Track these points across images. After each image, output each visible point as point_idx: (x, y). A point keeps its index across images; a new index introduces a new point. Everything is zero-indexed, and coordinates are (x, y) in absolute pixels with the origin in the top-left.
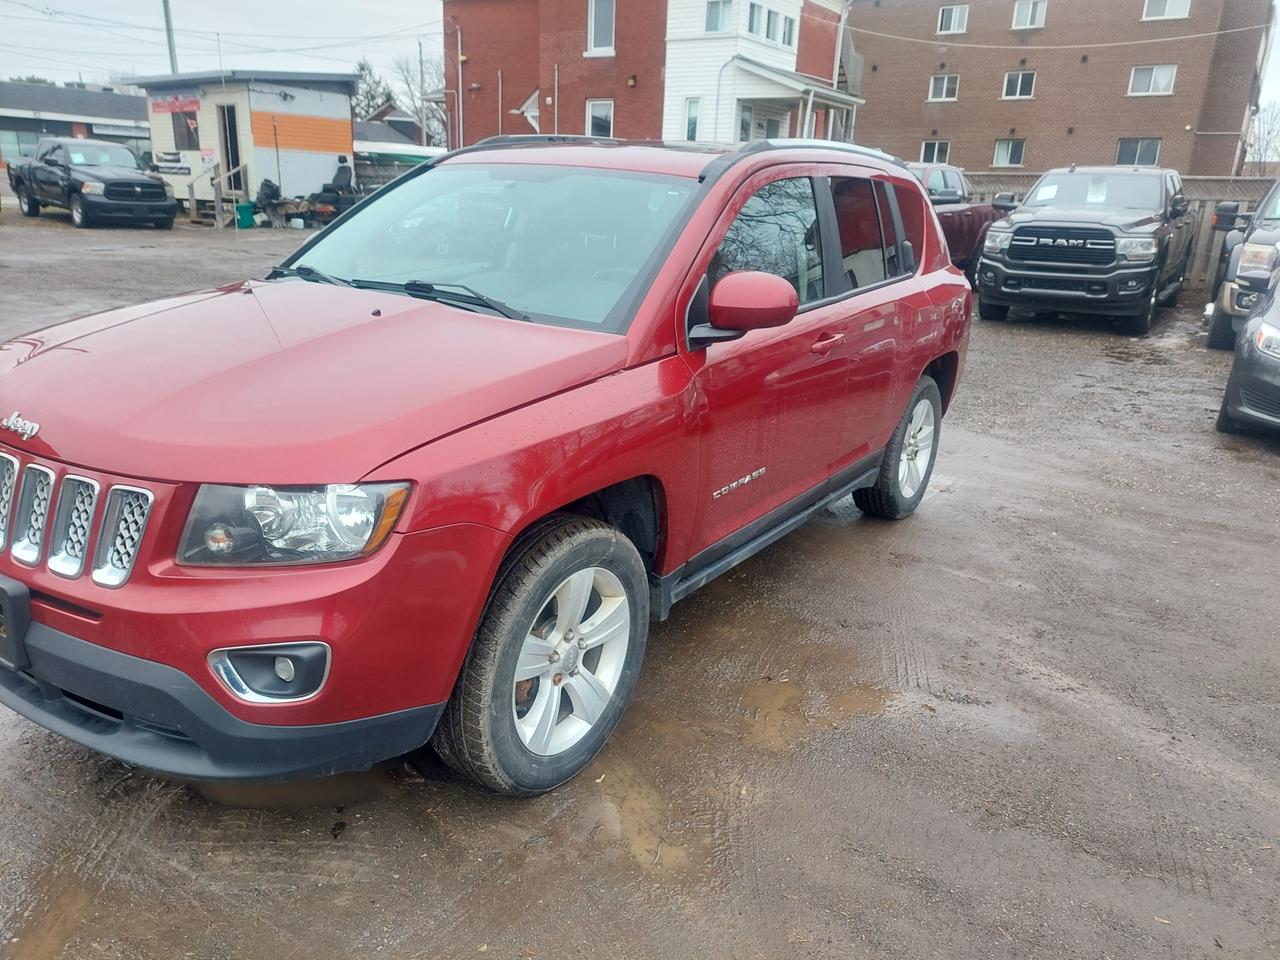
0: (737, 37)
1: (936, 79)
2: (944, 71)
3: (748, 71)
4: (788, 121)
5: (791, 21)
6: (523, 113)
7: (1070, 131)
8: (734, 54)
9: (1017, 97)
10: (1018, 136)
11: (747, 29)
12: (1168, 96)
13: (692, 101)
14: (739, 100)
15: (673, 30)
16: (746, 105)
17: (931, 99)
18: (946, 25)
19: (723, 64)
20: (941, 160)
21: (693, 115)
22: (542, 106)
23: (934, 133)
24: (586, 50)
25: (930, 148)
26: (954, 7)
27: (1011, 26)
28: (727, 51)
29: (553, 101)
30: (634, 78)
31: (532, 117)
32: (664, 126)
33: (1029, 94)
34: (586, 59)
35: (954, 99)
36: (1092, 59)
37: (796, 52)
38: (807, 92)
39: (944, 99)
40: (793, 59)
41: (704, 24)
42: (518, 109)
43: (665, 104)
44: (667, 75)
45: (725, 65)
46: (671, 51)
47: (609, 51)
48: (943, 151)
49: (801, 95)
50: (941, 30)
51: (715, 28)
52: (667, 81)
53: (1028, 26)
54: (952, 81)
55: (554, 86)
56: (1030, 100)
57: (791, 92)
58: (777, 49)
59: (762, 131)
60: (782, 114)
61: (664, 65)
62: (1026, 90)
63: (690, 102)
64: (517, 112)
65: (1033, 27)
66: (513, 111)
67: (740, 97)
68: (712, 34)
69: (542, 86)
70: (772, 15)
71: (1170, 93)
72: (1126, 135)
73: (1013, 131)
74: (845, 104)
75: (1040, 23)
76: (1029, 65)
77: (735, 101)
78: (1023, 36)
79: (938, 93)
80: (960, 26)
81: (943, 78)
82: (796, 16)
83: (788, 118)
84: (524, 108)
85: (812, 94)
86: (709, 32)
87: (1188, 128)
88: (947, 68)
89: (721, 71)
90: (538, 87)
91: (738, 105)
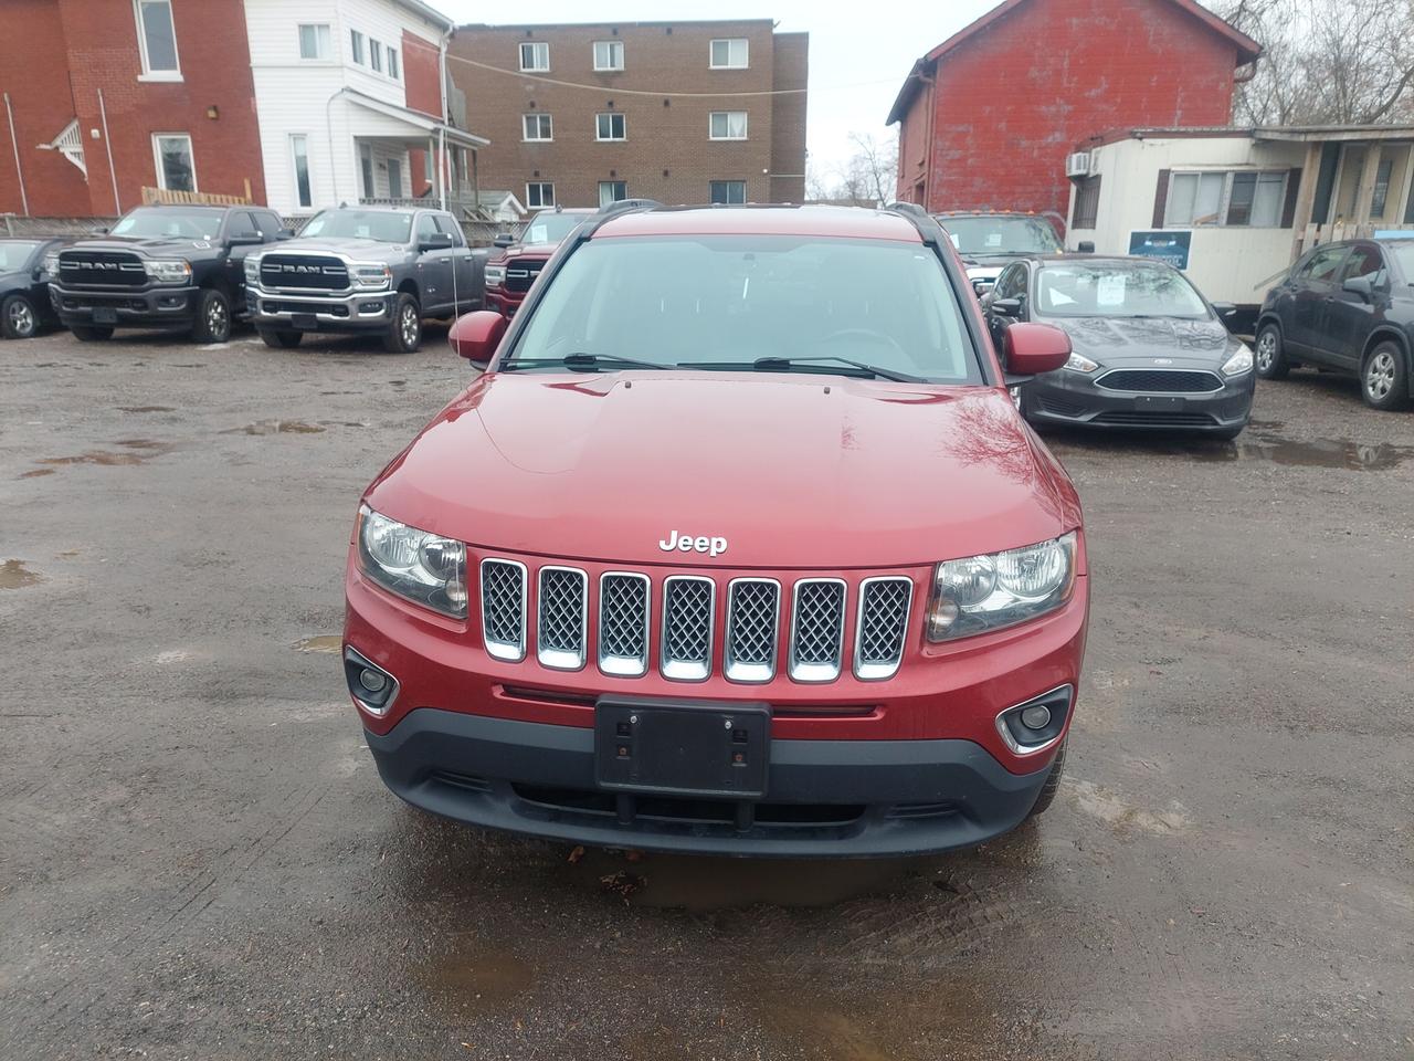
0: (342, 67)
1: (528, 118)
2: (534, 110)
3: (363, 106)
4: (407, 162)
5: (394, 52)
6: (57, 148)
7: (666, 173)
8: (343, 86)
9: (611, 139)
10: (619, 178)
11: (352, 58)
12: (742, 141)
13: (298, 137)
14: (356, 137)
15: (258, 54)
16: (366, 145)
17: (526, 139)
18: (528, 63)
19: (330, 96)
20: (548, 201)
21: (300, 154)
22: (87, 140)
23: (537, 174)
24: (141, 74)
25: (534, 190)
26: (534, 45)
27: (593, 68)
28: (335, 82)
29: (102, 133)
30: (215, 108)
31: (74, 154)
32: (266, 166)
33: (622, 136)
34: (143, 83)
35: (550, 140)
36: (672, 104)
37: (403, 86)
38: (436, 131)
39: (539, 139)
40: (402, 94)
41: (298, 49)
42: (50, 143)
43: (262, 140)
44: (259, 107)
45: (332, 98)
46: (260, 80)
47: (174, 76)
48: (548, 193)
49: (428, 134)
50: (524, 67)
51: (314, 55)
52: (259, 113)
53: (609, 69)
54: (545, 120)
55: (100, 116)
56: (624, 142)
57: (414, 130)
58: (384, 82)
59: (383, 172)
60: (400, 154)
61: (254, 96)
62: (618, 132)
63: (295, 139)
64: (48, 147)
65: (613, 69)
66: (43, 146)
67: (357, 134)
68: (308, 61)
69: (81, 114)
70: (374, 44)
71: (745, 138)
72: (716, 177)
73: (613, 174)
74: (470, 144)
75: (620, 66)
76: (617, 106)
77: (352, 139)
78: (607, 78)
79: (532, 133)
80: (543, 64)
81: (535, 118)
82: (399, 48)
83: (407, 157)
84: (58, 142)
85: (442, 133)
86: (306, 60)
87: (765, 171)
88: (538, 107)
89: (329, 104)
90: (75, 116)
91: (356, 143)
